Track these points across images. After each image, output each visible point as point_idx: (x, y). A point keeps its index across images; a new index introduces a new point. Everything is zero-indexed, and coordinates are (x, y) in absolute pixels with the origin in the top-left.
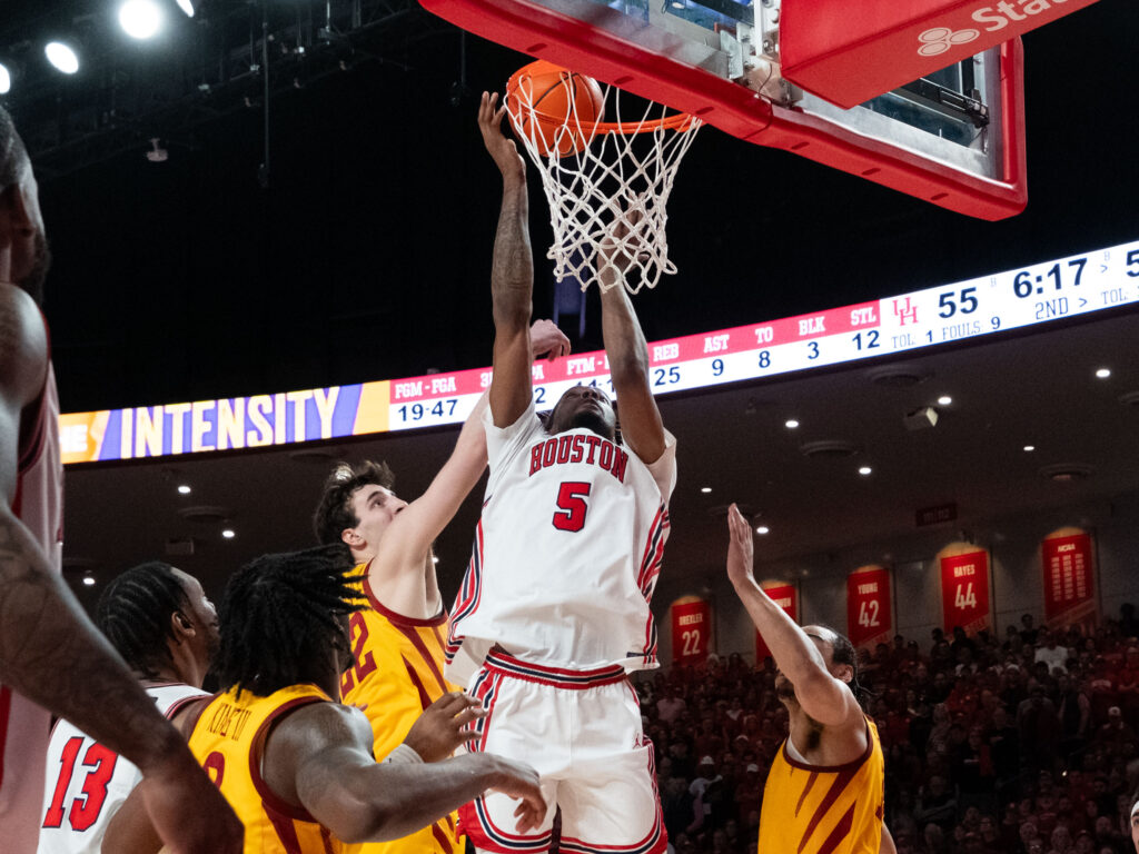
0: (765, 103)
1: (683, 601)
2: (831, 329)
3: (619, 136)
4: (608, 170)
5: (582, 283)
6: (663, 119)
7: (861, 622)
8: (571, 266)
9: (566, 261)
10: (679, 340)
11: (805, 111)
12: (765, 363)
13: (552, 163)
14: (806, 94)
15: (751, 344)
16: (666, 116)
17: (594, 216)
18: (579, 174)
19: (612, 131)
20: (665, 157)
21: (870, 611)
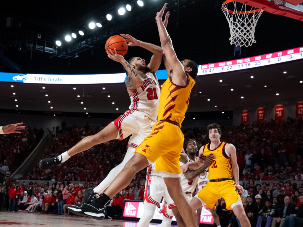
0: (277, 5)
1: (260, 108)
2: (295, 52)
3: (245, 14)
4: (243, 21)
5: (236, 45)
6: (255, 10)
7: (299, 113)
8: (234, 42)
9: (233, 41)
10: (261, 55)
11: (286, 7)
12: (279, 60)
13: (231, 20)
14: (287, 3)
15: (277, 56)
16: (256, 9)
17: (239, 31)
18: (236, 23)
19: (244, 13)
20: (255, 18)
21: (301, 111)
